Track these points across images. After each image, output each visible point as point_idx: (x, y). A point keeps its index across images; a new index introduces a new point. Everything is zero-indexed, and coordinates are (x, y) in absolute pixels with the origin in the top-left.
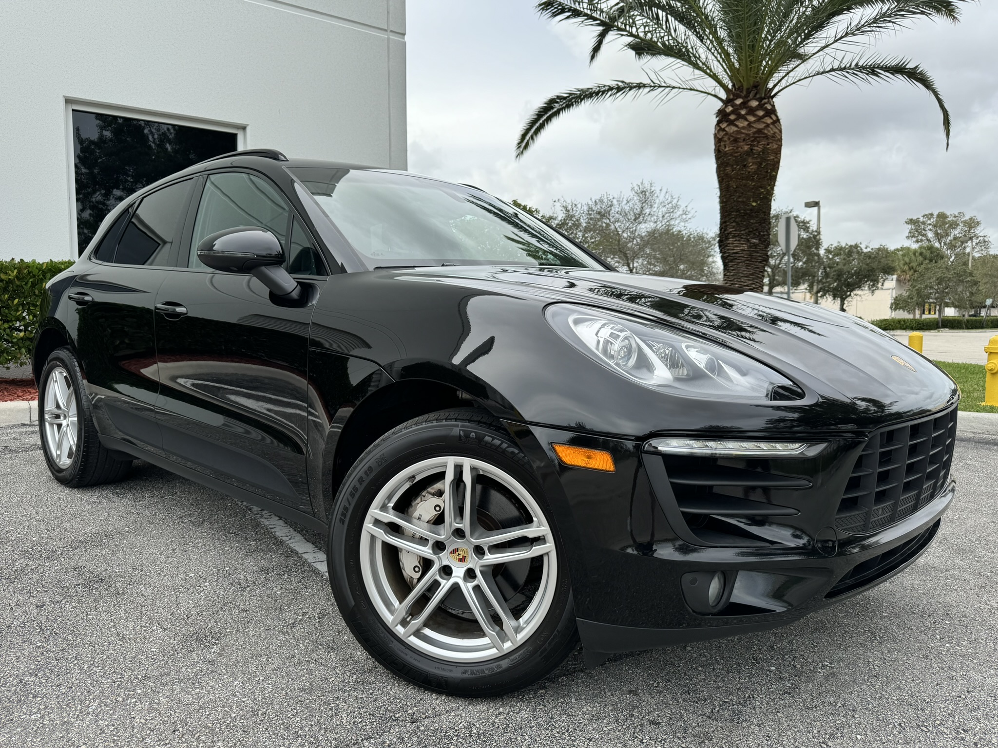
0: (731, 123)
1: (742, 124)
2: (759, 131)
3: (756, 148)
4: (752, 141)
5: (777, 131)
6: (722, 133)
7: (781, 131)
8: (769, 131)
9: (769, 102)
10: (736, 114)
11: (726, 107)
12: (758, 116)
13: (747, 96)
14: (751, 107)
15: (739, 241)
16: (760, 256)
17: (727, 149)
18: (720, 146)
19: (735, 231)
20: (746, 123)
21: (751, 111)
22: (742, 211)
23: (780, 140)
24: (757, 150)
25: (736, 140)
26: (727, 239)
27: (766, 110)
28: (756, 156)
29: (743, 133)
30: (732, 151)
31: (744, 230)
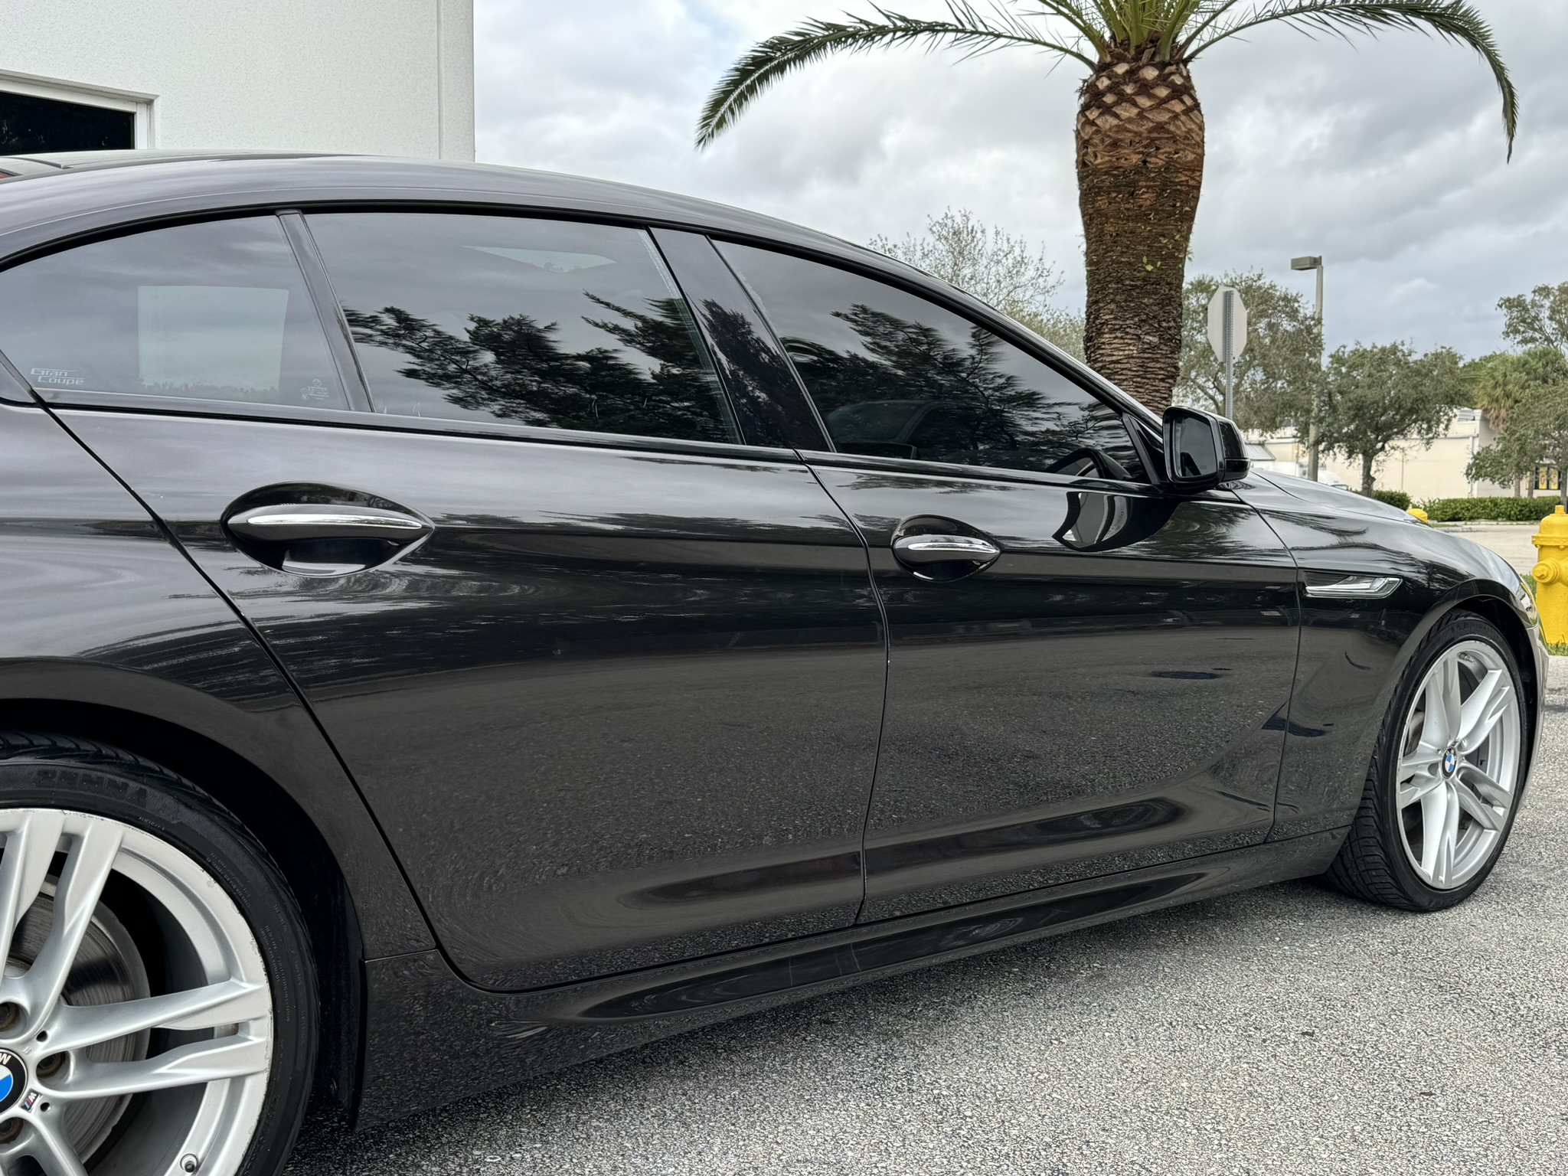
0: (1107, 110)
1: (1127, 112)
2: (1160, 127)
3: (1153, 160)
4: (1147, 146)
5: (1193, 126)
6: (1089, 130)
7: (1201, 128)
8: (1178, 128)
9: (1179, 71)
10: (1116, 94)
11: (1097, 79)
12: (1158, 98)
14: (1145, 79)
15: (1122, 338)
16: (1161, 369)
17: (1099, 161)
18: (1086, 154)
19: (1115, 319)
20: (1135, 111)
22: (1127, 282)
24: (1157, 163)
25: (1115, 144)
26: (1100, 334)
27: (1174, 85)
28: (1152, 175)
30: (1108, 165)
31: (1132, 318)
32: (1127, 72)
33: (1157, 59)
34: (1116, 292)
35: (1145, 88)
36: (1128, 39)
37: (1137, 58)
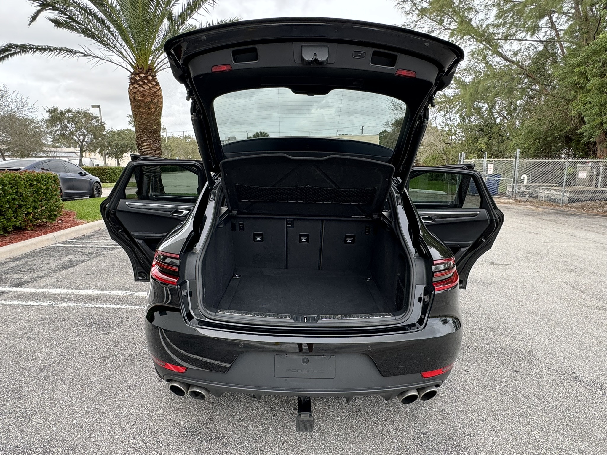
1: (146, 87)
4: (152, 97)
6: (135, 90)
7: (161, 92)
8: (158, 93)
9: (156, 78)
10: (142, 82)
12: (153, 85)
15: (149, 144)
16: (159, 152)
17: (139, 98)
18: (135, 96)
19: (147, 139)
22: (150, 130)
24: (155, 101)
25: (144, 95)
27: (156, 82)
28: (154, 104)
29: (147, 92)
30: (142, 100)
31: (151, 140)
32: (144, 77)
33: (151, 74)
34: (146, 132)
35: (150, 82)
36: (143, 68)
37: (146, 73)
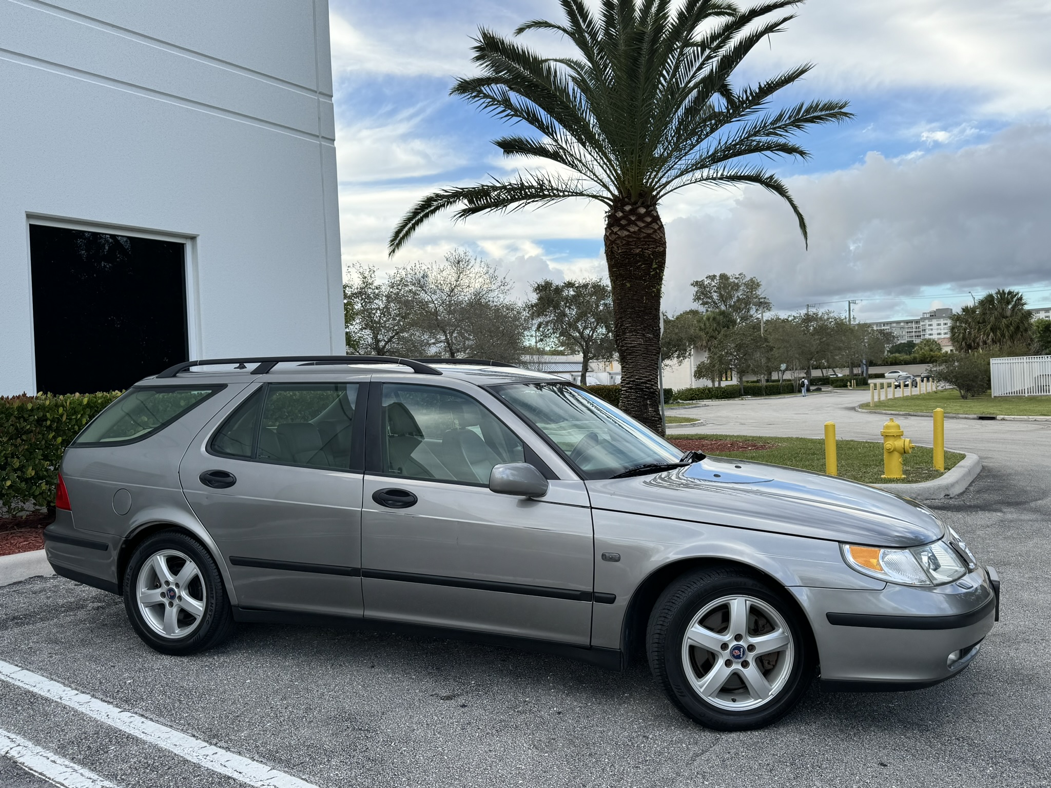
0: (623, 228)
1: (633, 229)
2: (649, 235)
3: (646, 251)
4: (642, 245)
5: (662, 235)
6: (614, 237)
7: (664, 235)
8: (656, 236)
9: (655, 210)
10: (627, 220)
11: (616, 212)
12: (647, 222)
13: (635, 203)
14: (640, 214)
15: (635, 335)
16: (654, 349)
18: (613, 247)
19: (631, 326)
20: (637, 229)
21: (641, 218)
23: (665, 243)
25: (628, 244)
26: (624, 333)
27: (652, 216)
29: (634, 238)
31: (640, 326)
32: (631, 210)
33: (645, 204)
34: (631, 314)
